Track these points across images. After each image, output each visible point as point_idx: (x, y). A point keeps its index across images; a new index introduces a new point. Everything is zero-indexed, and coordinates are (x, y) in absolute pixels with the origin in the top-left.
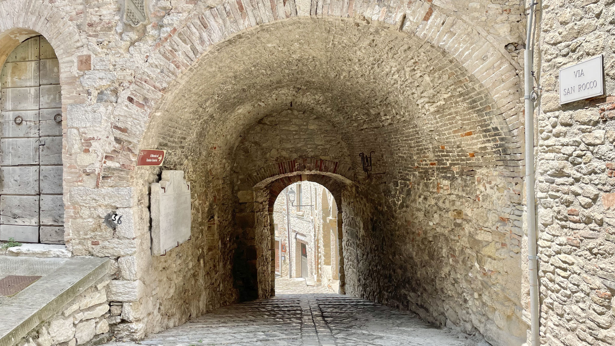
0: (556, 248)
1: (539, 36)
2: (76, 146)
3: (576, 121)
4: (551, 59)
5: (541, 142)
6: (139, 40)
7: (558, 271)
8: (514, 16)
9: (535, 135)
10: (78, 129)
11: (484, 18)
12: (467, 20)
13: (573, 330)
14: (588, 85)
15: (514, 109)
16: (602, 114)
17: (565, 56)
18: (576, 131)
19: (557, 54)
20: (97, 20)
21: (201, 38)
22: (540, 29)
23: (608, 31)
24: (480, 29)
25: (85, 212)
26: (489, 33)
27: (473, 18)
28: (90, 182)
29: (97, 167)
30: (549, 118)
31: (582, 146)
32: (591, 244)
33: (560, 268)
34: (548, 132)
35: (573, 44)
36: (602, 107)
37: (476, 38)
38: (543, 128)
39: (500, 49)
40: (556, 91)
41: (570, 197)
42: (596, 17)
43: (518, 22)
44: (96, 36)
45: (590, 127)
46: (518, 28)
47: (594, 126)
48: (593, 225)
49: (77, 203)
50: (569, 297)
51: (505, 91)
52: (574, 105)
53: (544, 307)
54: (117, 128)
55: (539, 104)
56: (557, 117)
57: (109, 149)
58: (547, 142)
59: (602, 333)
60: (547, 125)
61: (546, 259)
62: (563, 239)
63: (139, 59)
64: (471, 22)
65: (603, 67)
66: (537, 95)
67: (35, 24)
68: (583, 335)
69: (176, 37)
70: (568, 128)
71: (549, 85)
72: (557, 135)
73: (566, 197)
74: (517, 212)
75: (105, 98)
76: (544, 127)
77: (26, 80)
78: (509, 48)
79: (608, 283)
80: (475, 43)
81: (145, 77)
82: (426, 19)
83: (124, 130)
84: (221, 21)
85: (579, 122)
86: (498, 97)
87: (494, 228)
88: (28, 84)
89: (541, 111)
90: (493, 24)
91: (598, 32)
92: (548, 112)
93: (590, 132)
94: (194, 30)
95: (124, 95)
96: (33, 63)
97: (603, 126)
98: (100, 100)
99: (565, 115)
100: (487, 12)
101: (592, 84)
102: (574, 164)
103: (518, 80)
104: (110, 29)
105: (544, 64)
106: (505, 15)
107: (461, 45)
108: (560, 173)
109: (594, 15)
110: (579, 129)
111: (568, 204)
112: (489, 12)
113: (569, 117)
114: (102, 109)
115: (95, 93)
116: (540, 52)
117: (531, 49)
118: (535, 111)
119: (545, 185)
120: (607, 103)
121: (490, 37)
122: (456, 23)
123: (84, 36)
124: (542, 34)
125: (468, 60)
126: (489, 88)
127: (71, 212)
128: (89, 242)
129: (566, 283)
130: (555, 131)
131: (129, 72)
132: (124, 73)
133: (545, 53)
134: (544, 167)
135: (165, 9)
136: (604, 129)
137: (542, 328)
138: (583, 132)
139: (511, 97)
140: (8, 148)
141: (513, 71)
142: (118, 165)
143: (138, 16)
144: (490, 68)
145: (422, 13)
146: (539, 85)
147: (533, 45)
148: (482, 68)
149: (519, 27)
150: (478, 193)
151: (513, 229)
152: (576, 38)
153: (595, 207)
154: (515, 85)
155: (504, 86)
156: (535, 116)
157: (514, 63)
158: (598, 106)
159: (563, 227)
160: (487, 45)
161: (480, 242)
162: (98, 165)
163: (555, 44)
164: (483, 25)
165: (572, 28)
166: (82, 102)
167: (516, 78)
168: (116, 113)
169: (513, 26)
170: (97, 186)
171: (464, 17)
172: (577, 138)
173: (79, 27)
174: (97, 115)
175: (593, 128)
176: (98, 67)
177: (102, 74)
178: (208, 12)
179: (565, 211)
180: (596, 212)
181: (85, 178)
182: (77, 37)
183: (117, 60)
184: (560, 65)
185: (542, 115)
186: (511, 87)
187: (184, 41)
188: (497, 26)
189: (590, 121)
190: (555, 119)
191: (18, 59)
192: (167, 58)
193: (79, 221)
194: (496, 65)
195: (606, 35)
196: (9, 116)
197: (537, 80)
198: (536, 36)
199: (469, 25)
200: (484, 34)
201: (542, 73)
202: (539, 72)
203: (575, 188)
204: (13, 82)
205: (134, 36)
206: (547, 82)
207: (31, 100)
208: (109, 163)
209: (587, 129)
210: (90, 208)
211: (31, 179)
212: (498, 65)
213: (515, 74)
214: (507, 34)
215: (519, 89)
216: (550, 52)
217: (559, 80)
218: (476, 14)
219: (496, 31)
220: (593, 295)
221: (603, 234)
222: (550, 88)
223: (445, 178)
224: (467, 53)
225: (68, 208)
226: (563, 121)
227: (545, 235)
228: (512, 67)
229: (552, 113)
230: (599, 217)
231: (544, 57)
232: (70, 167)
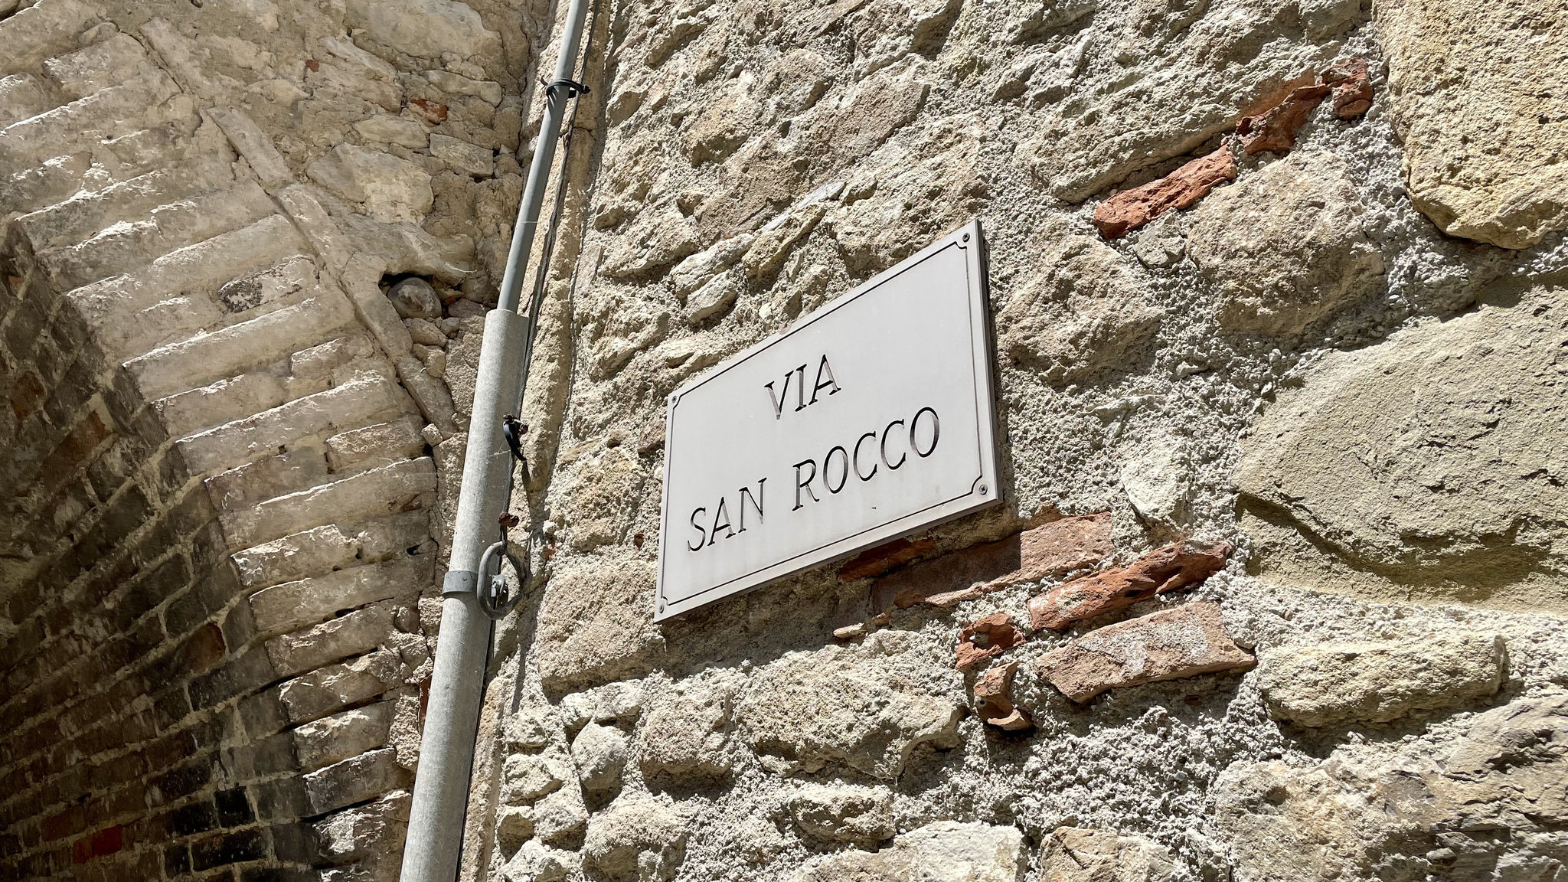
1: (574, 249)
3: (761, 749)
4: (630, 356)
8: (463, 148)
9: (470, 857)
11: (287, 89)
12: (178, 57)
14: (871, 448)
15: (363, 663)
16: (994, 674)
17: (707, 322)
18: (757, 832)
19: (665, 318)
22: (585, 216)
23: (1012, 92)
24: (249, 136)
26: (299, 169)
27: (217, 64)
30: (572, 733)
34: (552, 843)
35: (766, 236)
36: (981, 613)
37: (213, 169)
38: (523, 810)
39: (349, 277)
40: (639, 540)
42: (919, 49)
43: (478, 178)
45: (880, 793)
46: (473, 212)
47: (914, 791)
51: (333, 534)
52: (757, 616)
55: (521, 640)
56: (627, 722)
60: (556, 786)
64: (196, 75)
65: (990, 309)
66: (523, 574)
70: (696, 806)
71: (600, 507)
76: (531, 800)
78: (407, 289)
80: (197, 193)
85: (786, 751)
86: (273, 561)
89: (533, 686)
90: (335, 136)
91: (932, 123)
92: (574, 686)
93: (878, 841)
97: (997, 788)
99: (685, 706)
100: (313, 65)
101: (898, 440)
103: (427, 478)
105: (588, 393)
106: (413, 125)
107: (97, 171)
109: (904, 42)
110: (782, 818)
112: (327, 70)
113: (715, 713)
116: (570, 329)
117: (523, 311)
118: (496, 684)
120: (1026, 573)
121: (296, 194)
122: (96, 42)
124: (594, 239)
125: (110, 273)
126: (221, 486)
130: (601, 830)
133: (598, 334)
136: (1002, 815)
138: (818, 844)
139: (365, 576)
141: (408, 425)
144: (263, 367)
146: (539, 514)
147: (539, 295)
148: (204, 350)
149: (482, 207)
152: (781, 206)
154: (407, 508)
155: (333, 496)
156: (489, 718)
157: (417, 378)
158: (945, 615)
160: (275, 233)
163: (654, 273)
164: (272, 121)
165: (766, 155)
167: (417, 469)
169: (447, 187)
171: (161, 34)
175: (904, 805)
184: (674, 372)
186: (377, 518)
188: (354, 156)
189: (880, 737)
190: (613, 737)
194: (302, 359)
195: (996, 121)
197: (537, 485)
198: (558, 248)
199: (183, 85)
200: (270, 165)
201: (567, 447)
202: (549, 442)
206: (588, 493)
209: (852, 809)
212: (319, 364)
213: (414, 440)
214: (407, 217)
215: (424, 543)
216: (623, 316)
217: (660, 471)
218: (243, 52)
219: (349, 176)
222: (601, 526)
224: (124, 227)
226: (668, 749)
228: (405, 404)
229: (595, 695)
231: (589, 353)
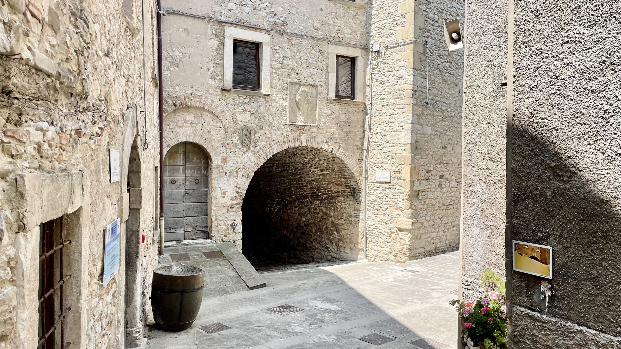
0: (374, 223)
2: (219, 195)
4: (372, 167)
5: (368, 191)
6: (247, 151)
7: (374, 230)
8: (360, 151)
9: (366, 189)
10: (220, 188)
12: (349, 151)
13: (379, 246)
14: (385, 178)
15: (360, 180)
17: (377, 168)
19: (374, 166)
20: (231, 143)
21: (270, 152)
22: (369, 157)
23: (392, 165)
24: (352, 154)
25: (222, 223)
28: (224, 210)
29: (228, 204)
30: (371, 185)
31: (383, 194)
32: (386, 221)
33: (375, 229)
34: (371, 189)
35: (381, 165)
36: (389, 185)
37: (351, 157)
39: (356, 160)
40: (374, 177)
41: (379, 208)
42: (388, 160)
43: (361, 153)
44: (231, 149)
45: (386, 189)
46: (361, 155)
48: (386, 216)
49: (219, 219)
50: (378, 237)
52: (380, 182)
53: (368, 242)
54: (237, 187)
55: (368, 180)
56: (374, 185)
57: (233, 196)
58: (370, 192)
59: (389, 244)
61: (370, 227)
62: (376, 220)
63: (247, 159)
66: (367, 177)
67: (199, 140)
68: (383, 246)
69: (261, 151)
70: (378, 188)
72: (374, 190)
73: (377, 208)
74: (358, 213)
75: (233, 175)
76: (370, 187)
77: (178, 162)
78: (359, 160)
79: (391, 230)
80: (351, 159)
81: (249, 167)
82: (338, 150)
83: (239, 188)
84: (277, 146)
85: (382, 187)
86: (356, 176)
87: (346, 219)
88: (179, 164)
90: (355, 153)
91: (388, 165)
92: (371, 182)
93: (386, 191)
94: (267, 149)
95: (240, 174)
96: (182, 155)
97: (390, 190)
98: (230, 175)
99: (378, 185)
102: (380, 199)
104: (236, 146)
106: (358, 151)
107: (347, 159)
108: (376, 201)
110: (382, 189)
111: (378, 210)
114: (231, 179)
115: (228, 172)
116: (368, 164)
118: (366, 181)
119: (370, 204)
120: (391, 184)
122: (346, 152)
123: (224, 148)
124: (369, 159)
125: (349, 164)
126: (354, 173)
127: (216, 223)
128: (223, 236)
129: (377, 233)
130: (373, 188)
131: (243, 164)
132: (241, 165)
133: (370, 165)
134: (370, 199)
135: (257, 139)
137: (367, 248)
138: (384, 190)
139: (359, 176)
140: (167, 195)
142: (236, 202)
143: (248, 142)
145: (337, 147)
146: (368, 174)
147: (366, 161)
150: (338, 206)
151: (356, 219)
153: (387, 211)
154: (360, 172)
156: (366, 183)
157: (360, 166)
159: (376, 217)
161: (338, 224)
162: (228, 203)
163: (374, 163)
166: (222, 177)
168: (237, 181)
170: (228, 212)
172: (382, 192)
173: (222, 144)
174: (229, 182)
176: (230, 162)
177: (232, 165)
178: (272, 142)
179: (377, 212)
180: (387, 212)
181: (222, 208)
182: (221, 148)
183: (238, 159)
184: (375, 170)
185: (369, 183)
187: (264, 153)
191: (172, 152)
192: (257, 159)
193: (219, 227)
196: (167, 180)
197: (367, 172)
198: (367, 159)
199: (349, 153)
200: (353, 156)
201: (369, 171)
203: (381, 205)
204: (169, 163)
205: (245, 149)
206: (371, 174)
207: (181, 172)
208: (233, 202)
210: (224, 221)
211: (181, 210)
212: (356, 166)
213: (360, 169)
214: (358, 156)
215: (361, 174)
216: (372, 165)
217: (375, 174)
218: (351, 149)
219: (356, 155)
220: (386, 234)
221: (389, 218)
222: (372, 176)
223: (318, 200)
224: (349, 162)
225: (214, 222)
227: (369, 220)
229: (373, 183)
230: (388, 213)
232: (216, 204)
